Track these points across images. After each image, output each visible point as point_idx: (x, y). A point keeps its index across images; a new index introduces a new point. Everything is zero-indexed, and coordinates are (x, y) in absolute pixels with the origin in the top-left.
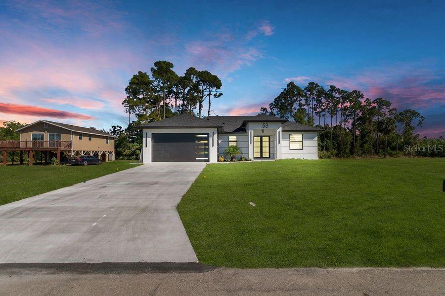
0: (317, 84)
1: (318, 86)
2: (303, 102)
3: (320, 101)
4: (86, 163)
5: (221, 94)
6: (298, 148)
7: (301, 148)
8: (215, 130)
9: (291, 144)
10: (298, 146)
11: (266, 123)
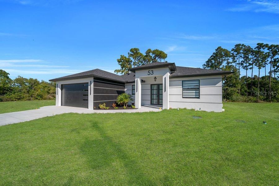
0: (243, 45)
1: (245, 46)
2: (231, 60)
3: (248, 57)
6: (194, 96)
7: (198, 96)
8: (92, 79)
9: (184, 92)
10: (194, 94)
11: (151, 70)
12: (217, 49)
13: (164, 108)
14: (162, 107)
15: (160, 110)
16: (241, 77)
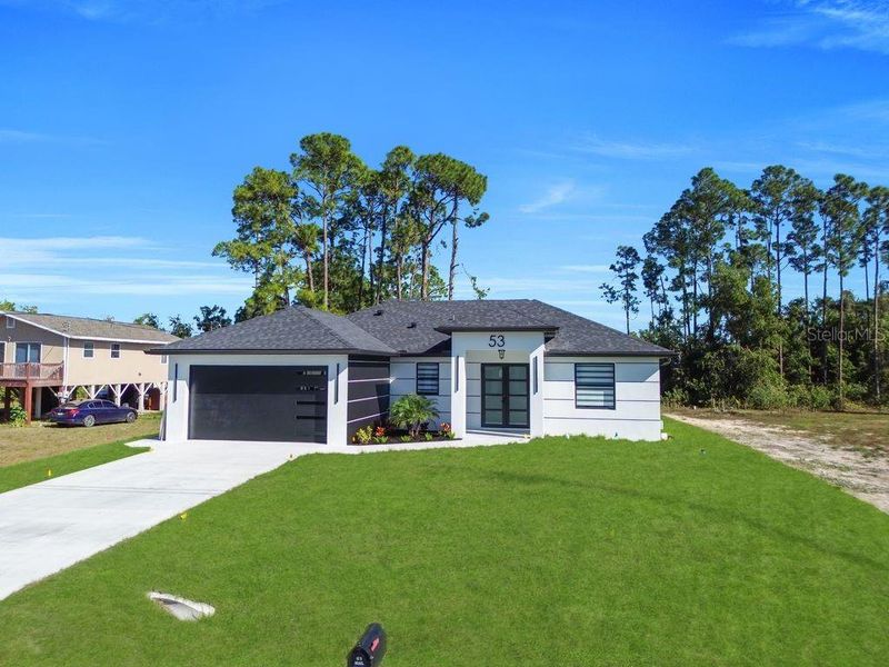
0: (791, 172)
1: (797, 177)
2: (751, 226)
3: (809, 222)
4: (89, 420)
5: (485, 217)
6: (602, 404)
7: (611, 404)
8: (344, 359)
9: (578, 392)
10: (602, 398)
11: (497, 334)
12: (700, 174)
13: (533, 435)
14: (528, 433)
15: (526, 441)
16: (785, 302)
